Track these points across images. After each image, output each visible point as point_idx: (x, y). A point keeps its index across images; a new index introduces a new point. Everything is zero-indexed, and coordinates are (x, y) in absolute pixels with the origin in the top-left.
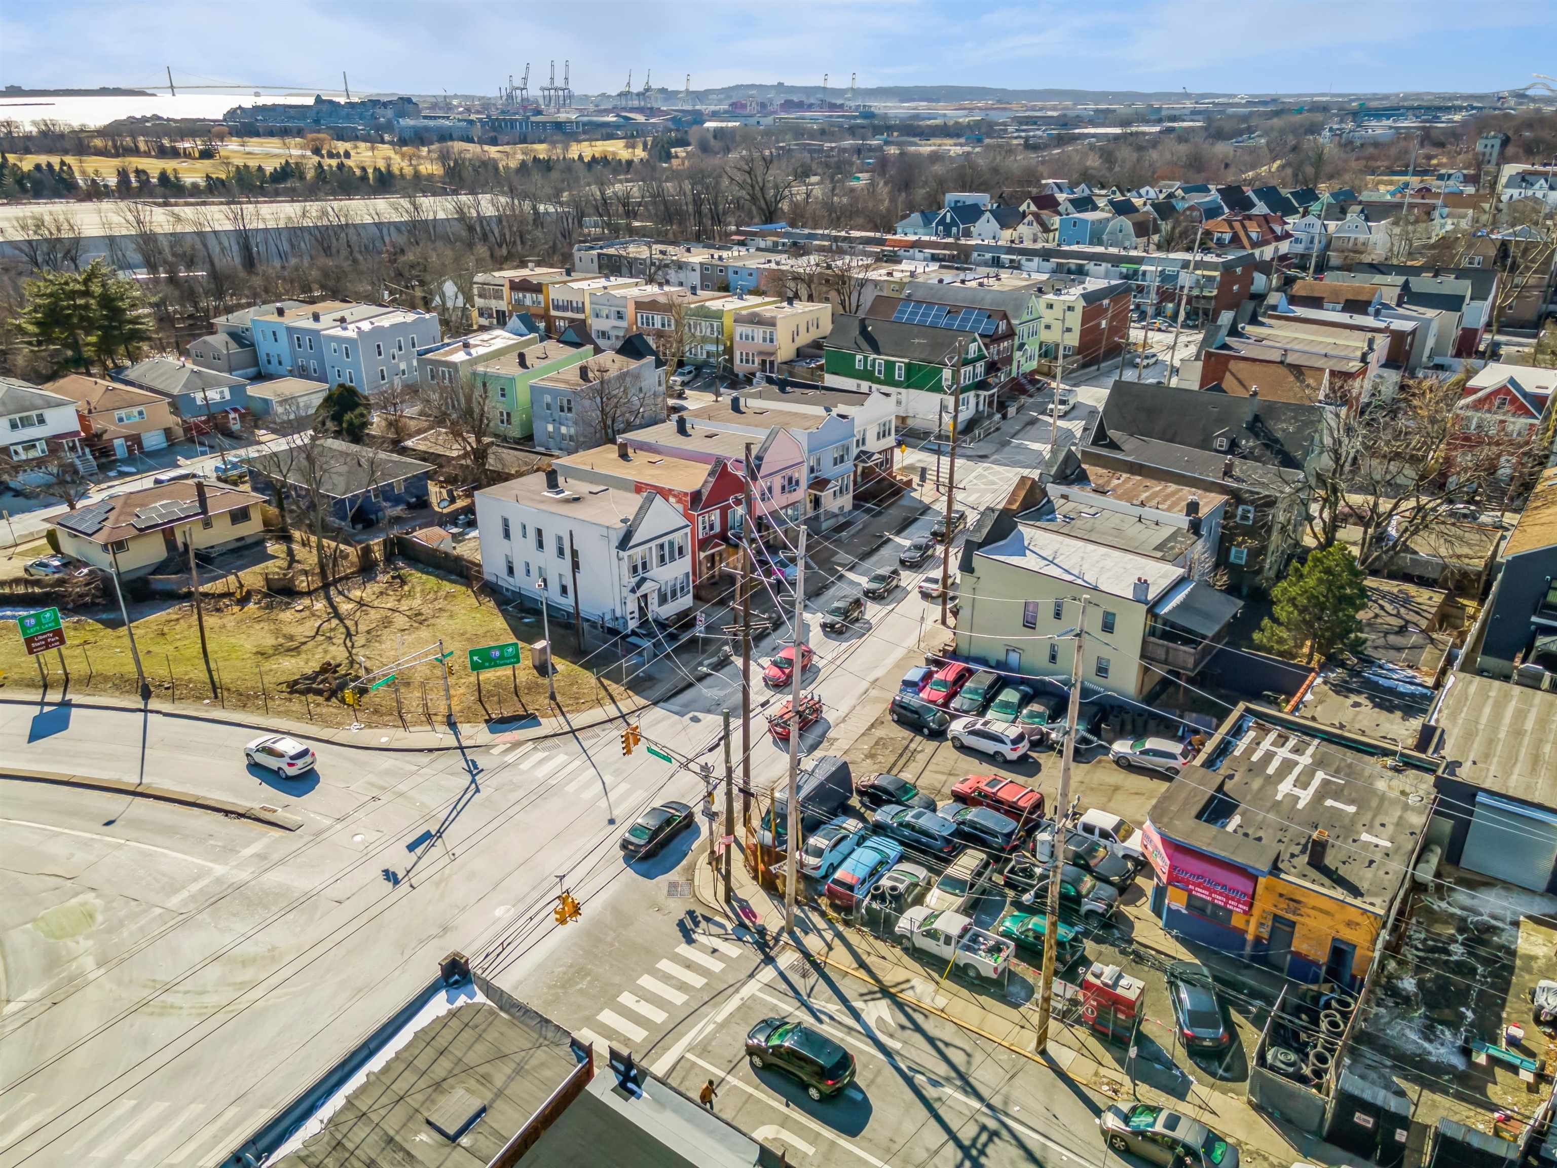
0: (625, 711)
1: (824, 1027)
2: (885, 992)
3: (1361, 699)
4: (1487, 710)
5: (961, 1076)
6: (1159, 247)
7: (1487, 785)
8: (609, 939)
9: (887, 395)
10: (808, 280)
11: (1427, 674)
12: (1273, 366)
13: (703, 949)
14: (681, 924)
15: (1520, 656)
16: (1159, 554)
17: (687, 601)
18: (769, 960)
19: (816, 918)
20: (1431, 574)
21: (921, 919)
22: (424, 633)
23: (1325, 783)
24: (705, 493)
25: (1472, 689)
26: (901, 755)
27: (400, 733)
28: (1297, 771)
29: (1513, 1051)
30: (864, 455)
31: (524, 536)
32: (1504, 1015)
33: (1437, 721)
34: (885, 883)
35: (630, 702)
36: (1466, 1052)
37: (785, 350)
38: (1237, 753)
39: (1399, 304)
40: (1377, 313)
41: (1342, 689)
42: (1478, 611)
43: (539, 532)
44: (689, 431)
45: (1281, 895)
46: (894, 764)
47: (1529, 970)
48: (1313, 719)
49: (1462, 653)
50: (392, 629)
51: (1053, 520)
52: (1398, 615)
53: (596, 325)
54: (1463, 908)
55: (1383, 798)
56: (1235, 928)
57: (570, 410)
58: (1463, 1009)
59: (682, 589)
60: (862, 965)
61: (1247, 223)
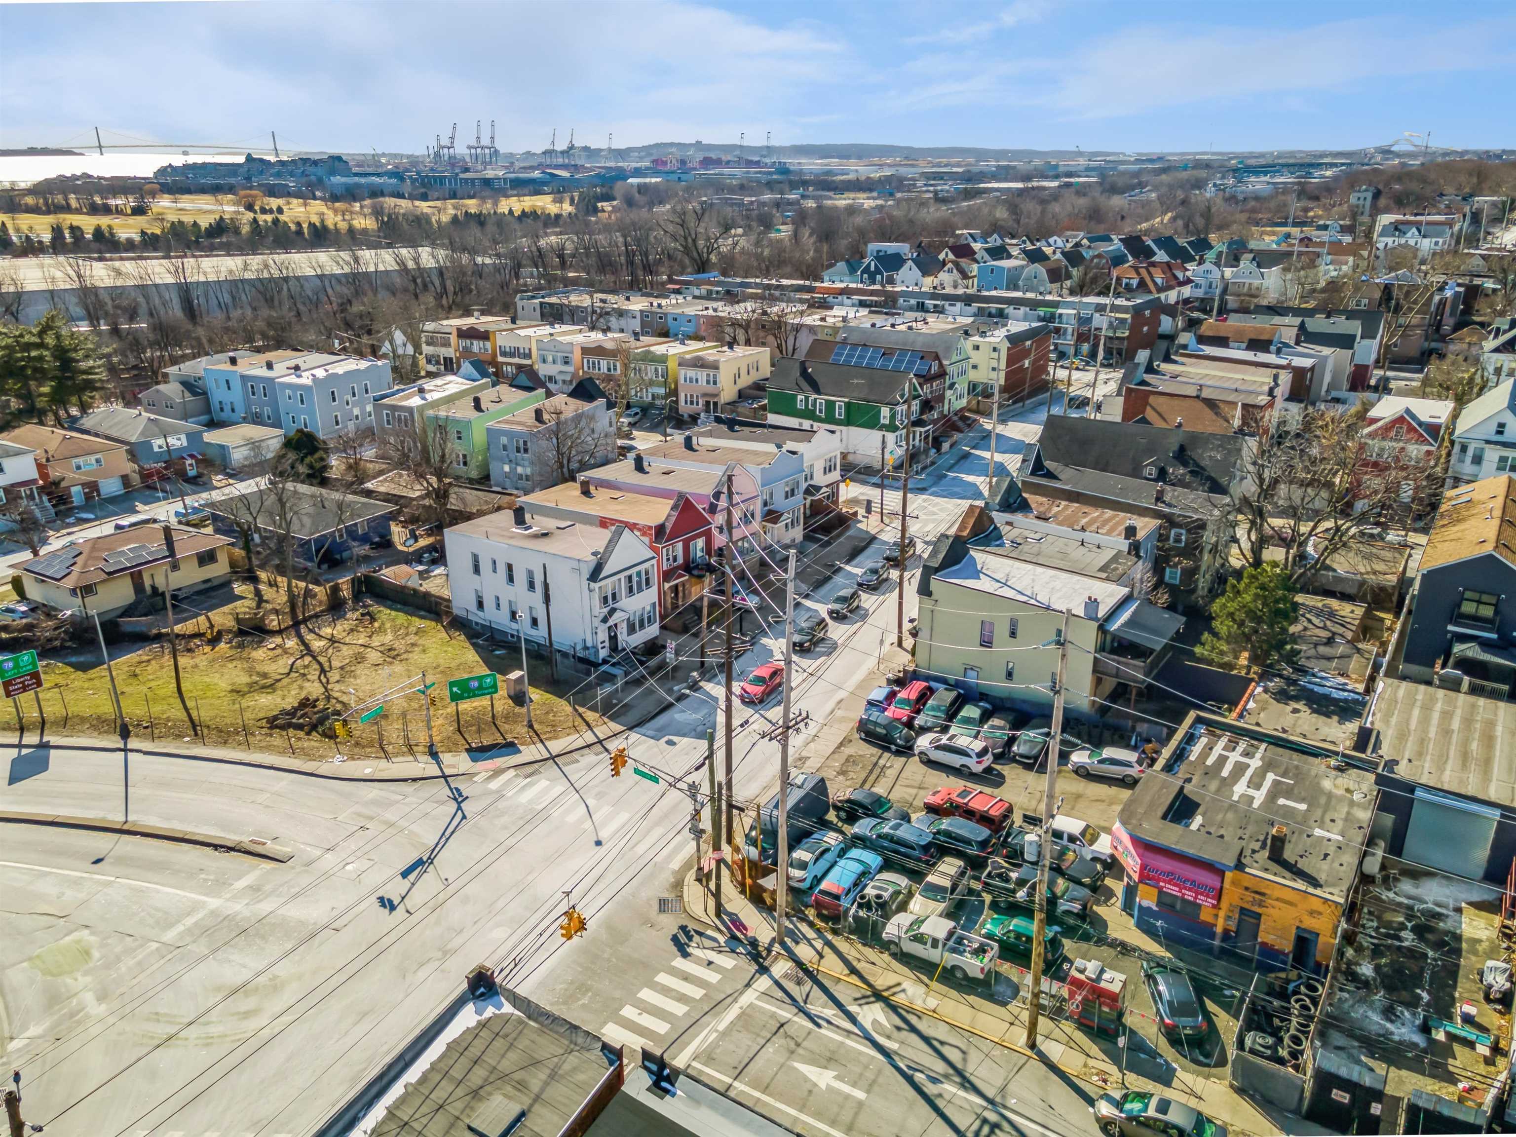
0: (602, 737)
1: (822, 1031)
2: (878, 996)
3: (1300, 706)
4: (1416, 712)
5: (959, 1073)
6: (1072, 292)
7: (1423, 781)
8: (606, 956)
9: (833, 432)
10: (746, 326)
11: (1356, 681)
12: (1189, 402)
13: (698, 961)
14: (675, 939)
15: (1439, 662)
16: (1104, 575)
17: (653, 630)
18: (764, 970)
19: (804, 928)
20: (1352, 590)
21: (908, 923)
22: (398, 668)
23: (1276, 783)
24: (669, 526)
25: (1401, 693)
26: (871, 771)
27: (383, 763)
28: (1249, 773)
29: (1467, 1028)
30: (811, 490)
31: (495, 571)
32: (1457, 995)
33: (1372, 723)
34: (870, 891)
35: (606, 728)
36: (1425, 1029)
37: (728, 392)
38: (1192, 758)
39: (1298, 343)
40: (1278, 352)
41: (1282, 696)
42: (1394, 623)
43: (510, 567)
44: (647, 469)
45: (1247, 889)
46: (865, 781)
47: (1475, 953)
48: (1258, 724)
49: (1385, 661)
50: (366, 664)
51: (1002, 545)
52: (1325, 628)
53: (543, 370)
54: (1409, 897)
55: (1330, 795)
56: (1204, 922)
57: (526, 451)
58: (1418, 991)
59: (649, 618)
60: (854, 971)
61: (1152, 269)
